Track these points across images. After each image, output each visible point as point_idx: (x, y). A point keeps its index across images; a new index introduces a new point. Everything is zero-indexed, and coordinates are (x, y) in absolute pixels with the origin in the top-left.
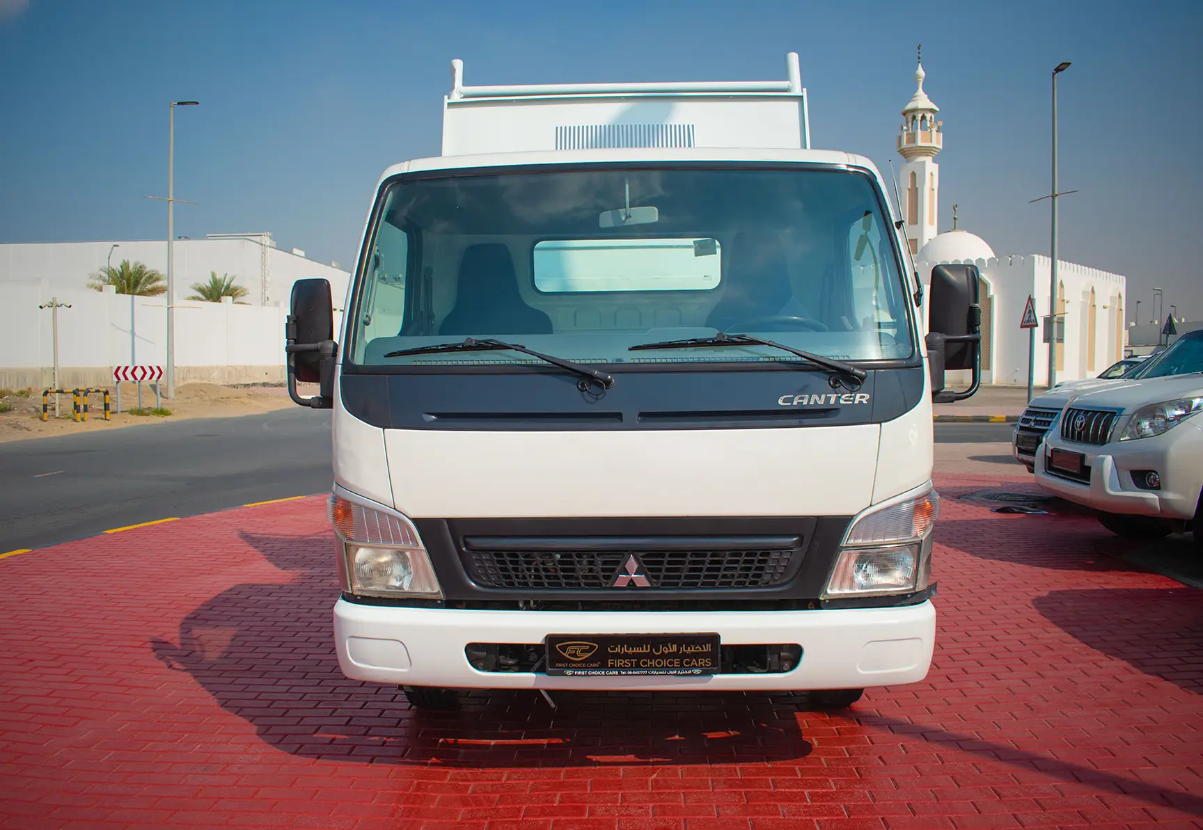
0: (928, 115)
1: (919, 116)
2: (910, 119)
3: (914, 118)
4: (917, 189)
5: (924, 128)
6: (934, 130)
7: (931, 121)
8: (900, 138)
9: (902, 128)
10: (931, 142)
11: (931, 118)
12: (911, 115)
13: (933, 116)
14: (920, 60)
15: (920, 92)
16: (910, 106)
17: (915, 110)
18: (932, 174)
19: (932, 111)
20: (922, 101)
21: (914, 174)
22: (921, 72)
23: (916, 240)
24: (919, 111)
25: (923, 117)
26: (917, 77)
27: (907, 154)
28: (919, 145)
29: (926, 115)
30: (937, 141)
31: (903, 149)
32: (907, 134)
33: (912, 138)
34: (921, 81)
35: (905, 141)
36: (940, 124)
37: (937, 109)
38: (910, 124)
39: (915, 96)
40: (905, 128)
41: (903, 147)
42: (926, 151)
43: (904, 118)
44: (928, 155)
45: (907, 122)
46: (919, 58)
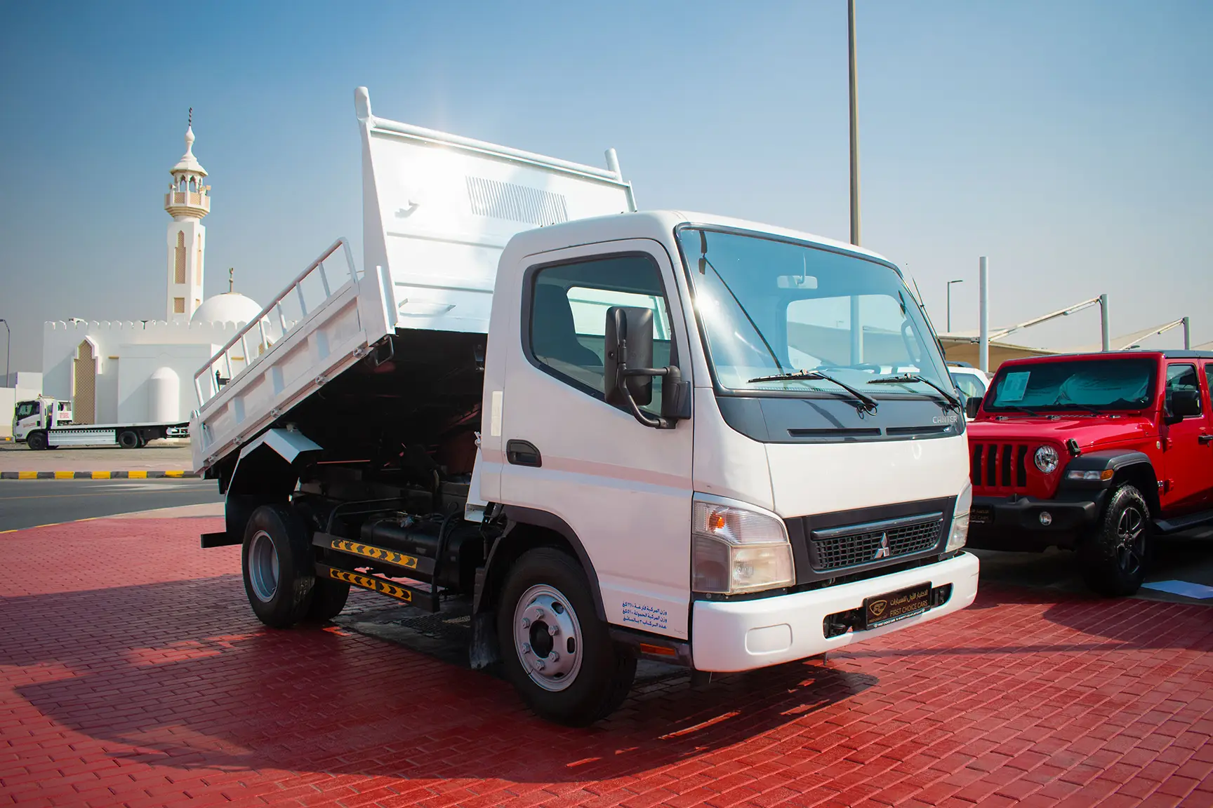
0: (198, 178)
1: (189, 178)
2: (179, 179)
3: (183, 178)
4: (185, 248)
5: (193, 190)
6: (203, 192)
7: (200, 185)
8: (168, 197)
9: (172, 187)
10: (200, 204)
11: (200, 180)
12: (180, 175)
13: (202, 180)
14: (191, 124)
15: (190, 154)
16: (180, 166)
17: (185, 171)
18: (199, 236)
19: (201, 174)
20: (191, 163)
21: (181, 234)
22: (191, 135)
23: (183, 299)
24: (189, 173)
25: (193, 179)
26: (186, 139)
27: (174, 213)
28: (189, 205)
29: (195, 177)
30: (205, 204)
31: (171, 208)
32: (175, 193)
33: (181, 197)
34: (191, 143)
35: (174, 199)
36: (209, 187)
37: (206, 174)
38: (179, 184)
39: (185, 158)
40: (174, 187)
41: (171, 205)
42: (195, 212)
43: (173, 177)
44: (196, 217)
45: (176, 182)
46: (190, 121)
